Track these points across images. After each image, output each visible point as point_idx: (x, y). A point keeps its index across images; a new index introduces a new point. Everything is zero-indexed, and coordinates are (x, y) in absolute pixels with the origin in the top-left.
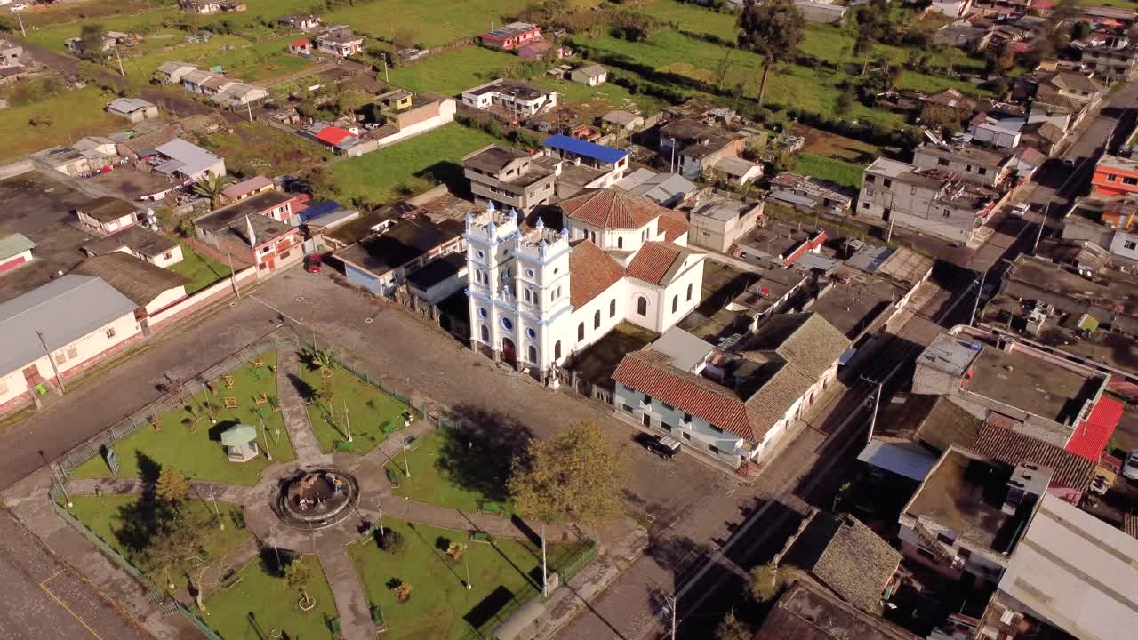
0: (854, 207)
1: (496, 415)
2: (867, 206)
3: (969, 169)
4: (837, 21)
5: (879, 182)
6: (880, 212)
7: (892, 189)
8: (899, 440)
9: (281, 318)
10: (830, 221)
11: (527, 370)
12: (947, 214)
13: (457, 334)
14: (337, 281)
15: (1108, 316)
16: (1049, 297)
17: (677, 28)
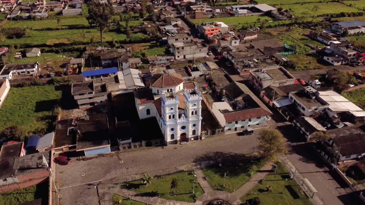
0: (175, 59)
1: (205, 155)
2: (178, 57)
3: (183, 39)
4: (81, 13)
5: (181, 49)
6: (182, 57)
7: (184, 49)
8: (279, 98)
9: (90, 185)
10: (177, 64)
11: (193, 139)
12: (200, 50)
13: (156, 145)
14: (83, 159)
15: (257, 57)
16: (245, 58)
17: (32, 29)
